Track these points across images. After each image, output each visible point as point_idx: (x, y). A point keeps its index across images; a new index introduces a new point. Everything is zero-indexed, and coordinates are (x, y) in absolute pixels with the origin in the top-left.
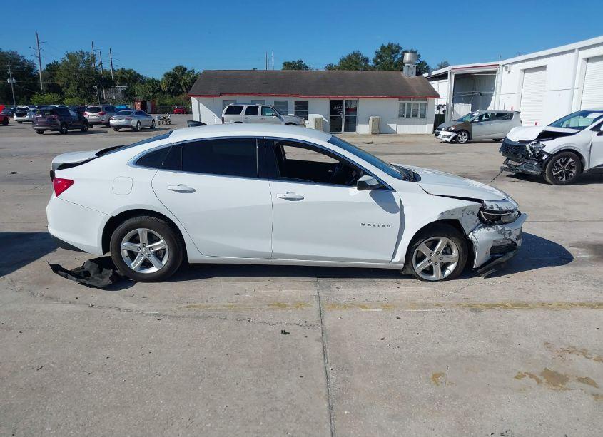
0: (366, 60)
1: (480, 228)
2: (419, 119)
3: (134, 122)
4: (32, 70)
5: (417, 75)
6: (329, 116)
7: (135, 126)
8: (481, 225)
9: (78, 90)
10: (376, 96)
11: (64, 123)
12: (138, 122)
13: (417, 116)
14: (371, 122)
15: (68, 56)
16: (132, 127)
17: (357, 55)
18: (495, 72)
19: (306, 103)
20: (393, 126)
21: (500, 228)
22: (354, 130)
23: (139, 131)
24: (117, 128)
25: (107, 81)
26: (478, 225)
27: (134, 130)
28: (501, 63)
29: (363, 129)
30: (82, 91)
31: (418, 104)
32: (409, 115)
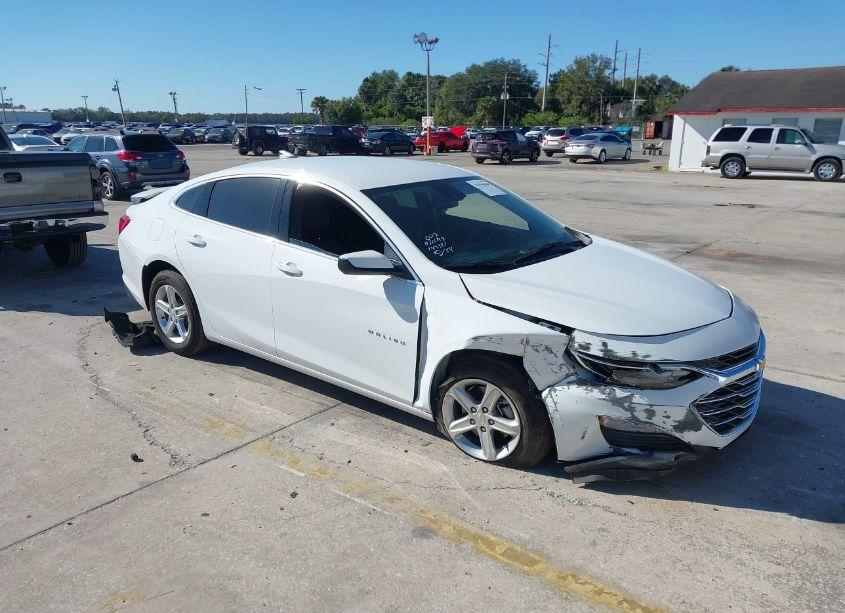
1: (569, 383)
3: (596, 151)
4: (533, 81)
7: (597, 156)
8: (573, 378)
9: (580, 107)
11: (506, 150)
12: (603, 151)
15: (576, 62)
16: (591, 157)
21: (620, 393)
23: (601, 163)
24: (574, 159)
25: (617, 94)
26: (568, 376)
27: (598, 161)
30: (585, 108)
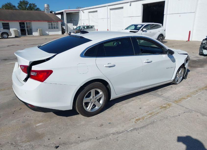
0: (14, 6)
2: (56, 29)
5: (50, 13)
6: (20, 29)
10: (39, 21)
13: (55, 28)
14: (38, 31)
17: (10, 4)
18: (79, 12)
19: (8, 24)
20: (47, 32)
22: (32, 34)
28: (80, 9)
29: (35, 34)
31: (55, 24)
32: (52, 28)
